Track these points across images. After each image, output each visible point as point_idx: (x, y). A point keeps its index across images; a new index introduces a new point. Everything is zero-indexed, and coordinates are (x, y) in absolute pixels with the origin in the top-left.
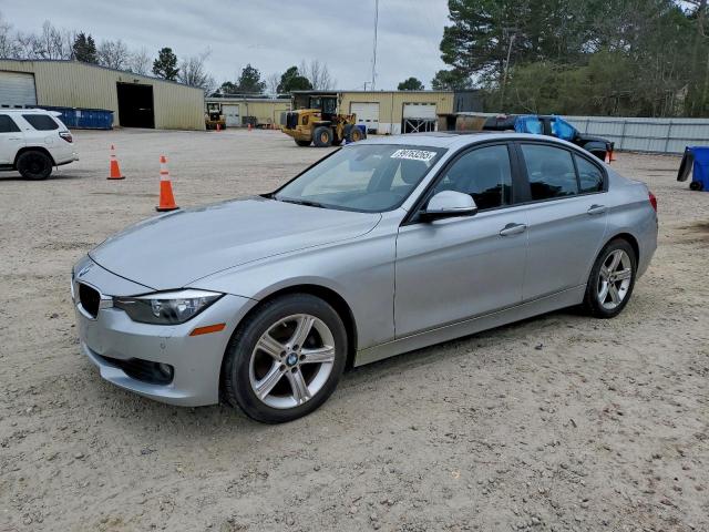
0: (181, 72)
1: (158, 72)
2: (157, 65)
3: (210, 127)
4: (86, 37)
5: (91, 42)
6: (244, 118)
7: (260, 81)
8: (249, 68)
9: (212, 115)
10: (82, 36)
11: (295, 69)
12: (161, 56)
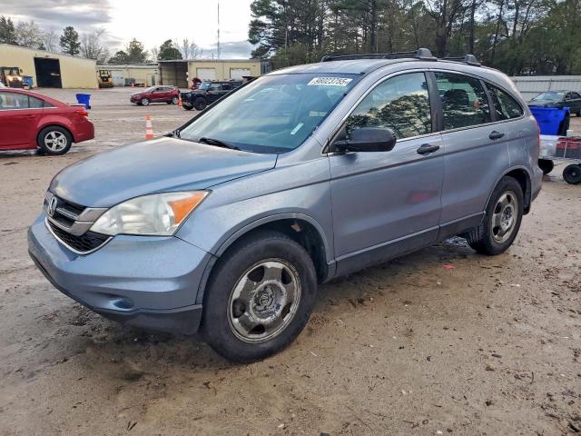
0: (82, 45)
1: (64, 45)
2: (63, 40)
3: (101, 86)
4: (7, 19)
5: (10, 23)
6: (126, 79)
7: (143, 51)
8: (135, 41)
9: (102, 78)
10: (3, 19)
11: (170, 41)
12: (66, 33)
